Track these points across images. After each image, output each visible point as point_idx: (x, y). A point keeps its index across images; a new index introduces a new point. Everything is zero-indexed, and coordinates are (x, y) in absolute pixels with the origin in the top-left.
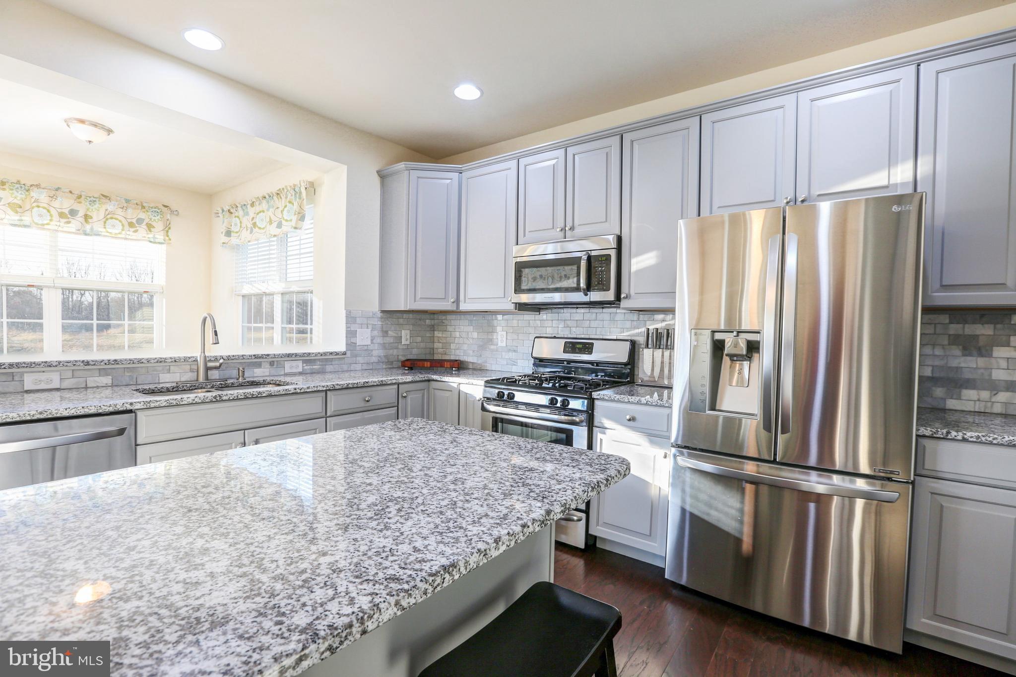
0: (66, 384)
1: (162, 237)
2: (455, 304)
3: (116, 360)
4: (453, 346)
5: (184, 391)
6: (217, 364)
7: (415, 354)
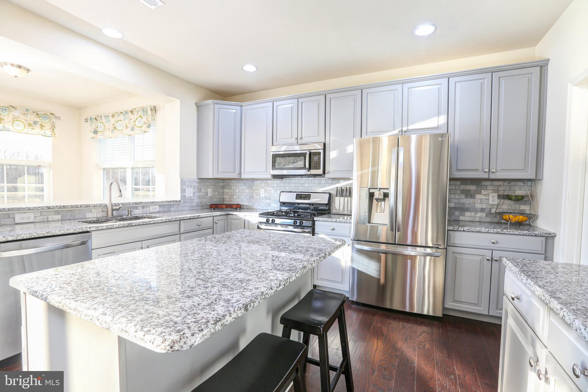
0: (38, 219)
1: (50, 133)
2: (239, 175)
3: (64, 206)
4: (235, 197)
5: (102, 222)
6: (118, 208)
7: (215, 201)
